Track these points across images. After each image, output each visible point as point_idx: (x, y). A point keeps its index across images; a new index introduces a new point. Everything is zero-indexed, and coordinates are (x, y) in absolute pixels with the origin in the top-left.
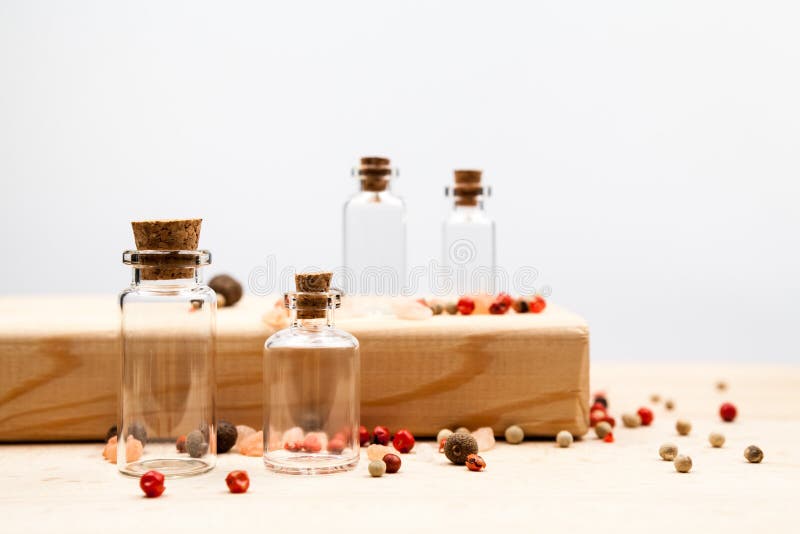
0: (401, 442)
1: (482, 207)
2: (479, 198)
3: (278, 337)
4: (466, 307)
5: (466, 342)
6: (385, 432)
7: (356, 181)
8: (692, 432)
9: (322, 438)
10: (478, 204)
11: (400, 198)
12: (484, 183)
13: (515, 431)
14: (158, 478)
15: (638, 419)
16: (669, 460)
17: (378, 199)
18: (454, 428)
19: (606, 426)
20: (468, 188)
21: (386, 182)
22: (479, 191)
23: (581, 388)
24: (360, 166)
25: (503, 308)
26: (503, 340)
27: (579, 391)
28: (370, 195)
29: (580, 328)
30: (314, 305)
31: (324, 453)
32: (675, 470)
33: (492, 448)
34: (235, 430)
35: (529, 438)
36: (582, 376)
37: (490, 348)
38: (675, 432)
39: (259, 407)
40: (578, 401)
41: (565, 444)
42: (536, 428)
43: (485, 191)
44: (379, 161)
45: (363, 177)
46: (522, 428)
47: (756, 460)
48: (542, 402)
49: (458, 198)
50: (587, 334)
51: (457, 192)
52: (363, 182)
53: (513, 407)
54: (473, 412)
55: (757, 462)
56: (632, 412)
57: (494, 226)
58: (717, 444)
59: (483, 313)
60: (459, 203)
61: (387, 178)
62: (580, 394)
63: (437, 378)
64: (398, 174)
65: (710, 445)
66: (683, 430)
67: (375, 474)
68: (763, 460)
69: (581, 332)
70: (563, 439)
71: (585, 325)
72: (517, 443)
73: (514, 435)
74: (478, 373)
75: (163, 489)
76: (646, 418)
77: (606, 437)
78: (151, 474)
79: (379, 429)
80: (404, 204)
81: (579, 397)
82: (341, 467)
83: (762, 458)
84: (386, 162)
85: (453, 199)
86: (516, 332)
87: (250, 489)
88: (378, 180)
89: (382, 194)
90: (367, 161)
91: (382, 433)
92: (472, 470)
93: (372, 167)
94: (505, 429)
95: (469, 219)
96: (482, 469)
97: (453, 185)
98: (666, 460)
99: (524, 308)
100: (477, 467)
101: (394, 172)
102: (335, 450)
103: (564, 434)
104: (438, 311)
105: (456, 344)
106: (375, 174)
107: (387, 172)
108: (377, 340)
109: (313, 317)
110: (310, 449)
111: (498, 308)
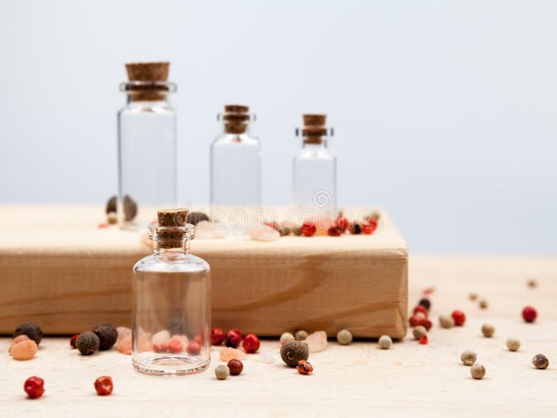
0: (249, 344)
1: (326, 146)
2: (323, 138)
3: (143, 263)
4: (308, 230)
5: (306, 261)
6: (236, 335)
7: (221, 125)
8: (496, 334)
9: (183, 341)
10: (323, 143)
11: (257, 138)
12: (328, 125)
13: (345, 334)
14: (38, 382)
15: (452, 321)
16: (469, 365)
17: (239, 140)
18: (294, 331)
19: (422, 329)
20: (314, 130)
21: (245, 126)
22: (323, 132)
23: (400, 299)
24: (224, 113)
25: (339, 231)
26: (336, 259)
27: (399, 302)
28: (231, 136)
29: (400, 250)
30: (172, 237)
31: (184, 355)
32: (471, 376)
33: (324, 349)
34: (116, 332)
35: (357, 339)
36: (402, 290)
37: (325, 266)
38: (481, 333)
39: (129, 312)
40: (397, 310)
41: (385, 346)
42: (363, 331)
43: (329, 132)
44: (239, 108)
45: (227, 122)
46: (351, 332)
47: (542, 367)
48: (368, 310)
49: (306, 138)
50: (407, 255)
51: (306, 133)
52: (226, 125)
53: (343, 315)
54: (311, 318)
55: (543, 369)
56: (447, 315)
57: (335, 160)
58: (514, 348)
59: (322, 234)
60: (306, 142)
61: (246, 122)
62: (400, 304)
63: (281, 290)
64: (255, 119)
65: (506, 348)
66: (487, 333)
67: (221, 377)
68: (548, 367)
69: (401, 254)
70: (384, 342)
71: (404, 247)
72: (347, 344)
73: (344, 338)
74: (315, 286)
75: (43, 390)
76: (459, 319)
77: (422, 339)
78: (33, 379)
79: (232, 333)
80: (260, 143)
81: (398, 306)
82: (196, 369)
83: (547, 365)
84: (245, 109)
85: (301, 138)
86: (347, 252)
87: (114, 391)
88: (238, 124)
89: (242, 136)
90: (229, 108)
91: (234, 336)
92: (301, 373)
93: (234, 113)
94: (337, 332)
95: (315, 155)
96: (310, 373)
97: (301, 126)
98: (466, 364)
99: (357, 230)
100: (306, 371)
101: (252, 118)
102: (193, 352)
103: (385, 338)
104: (285, 233)
105: (297, 263)
106: (236, 119)
107: (245, 118)
108: (233, 258)
109: (172, 247)
110: (173, 350)
111: (334, 231)
